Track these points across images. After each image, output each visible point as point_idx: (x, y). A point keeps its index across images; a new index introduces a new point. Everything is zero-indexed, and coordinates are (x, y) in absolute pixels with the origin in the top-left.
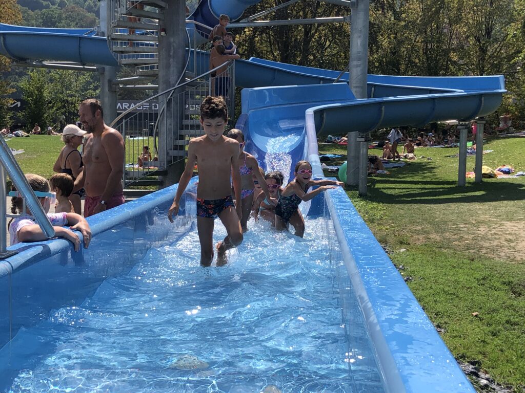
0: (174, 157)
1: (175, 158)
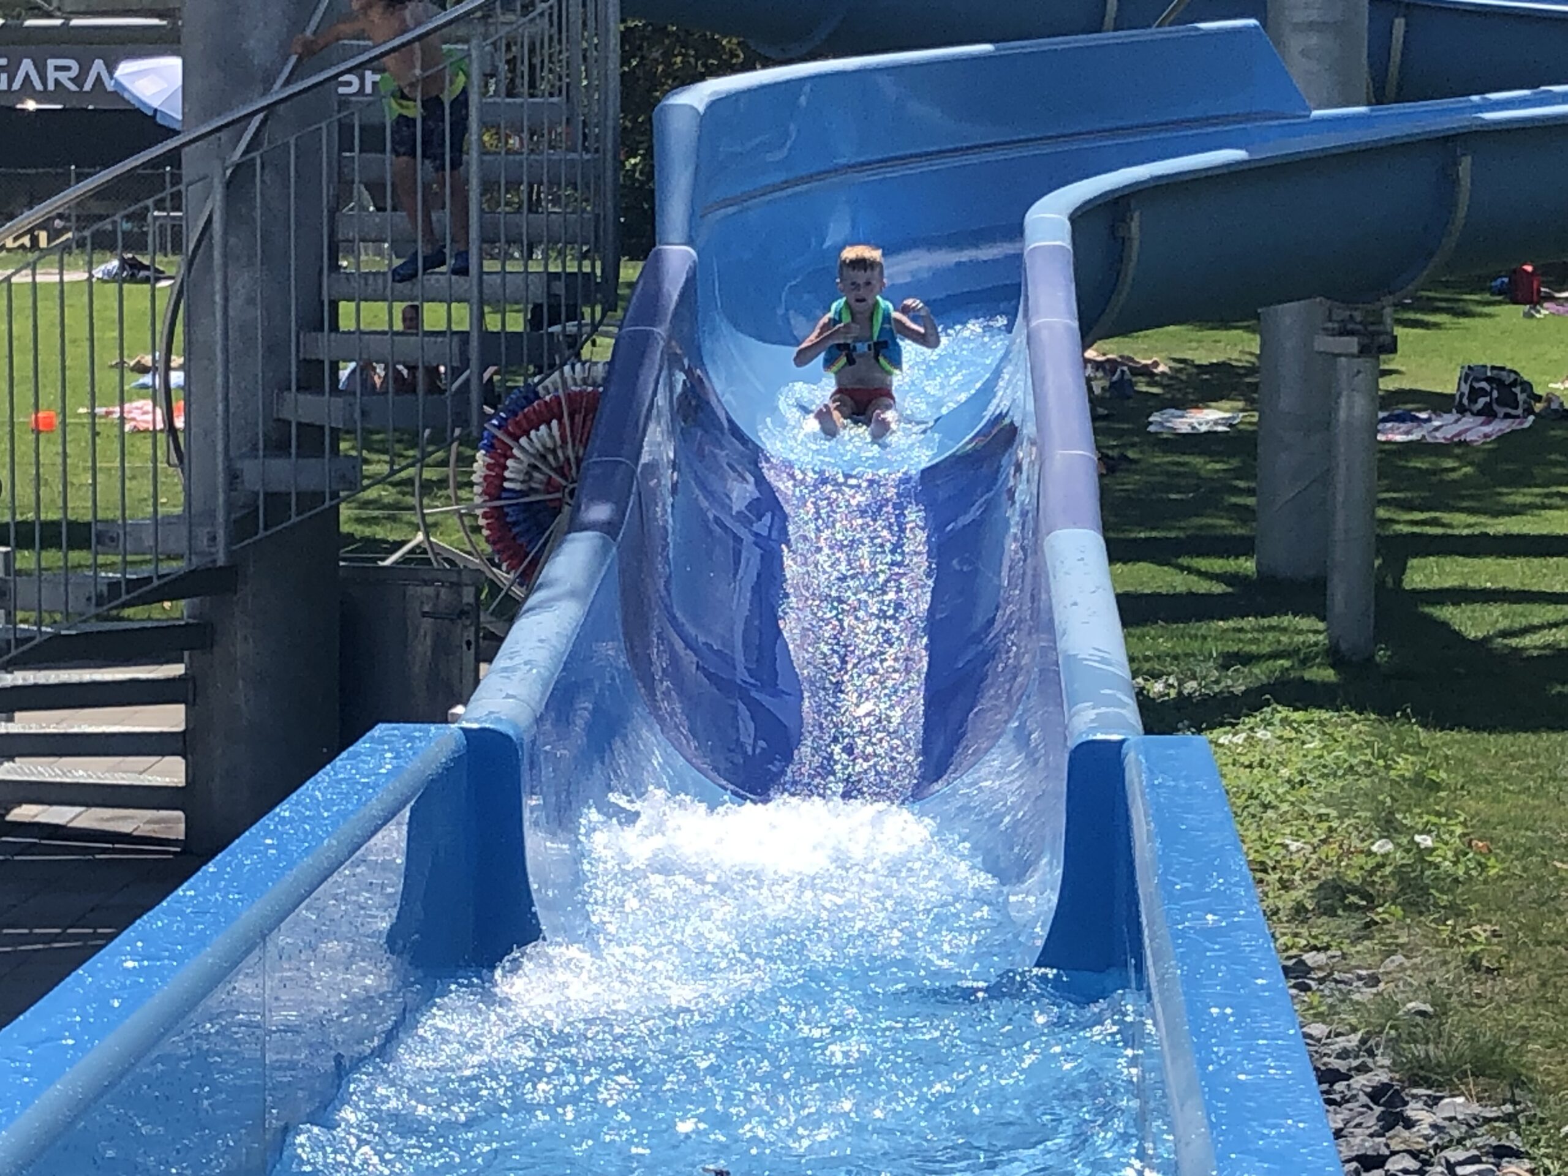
1: (276, 501)
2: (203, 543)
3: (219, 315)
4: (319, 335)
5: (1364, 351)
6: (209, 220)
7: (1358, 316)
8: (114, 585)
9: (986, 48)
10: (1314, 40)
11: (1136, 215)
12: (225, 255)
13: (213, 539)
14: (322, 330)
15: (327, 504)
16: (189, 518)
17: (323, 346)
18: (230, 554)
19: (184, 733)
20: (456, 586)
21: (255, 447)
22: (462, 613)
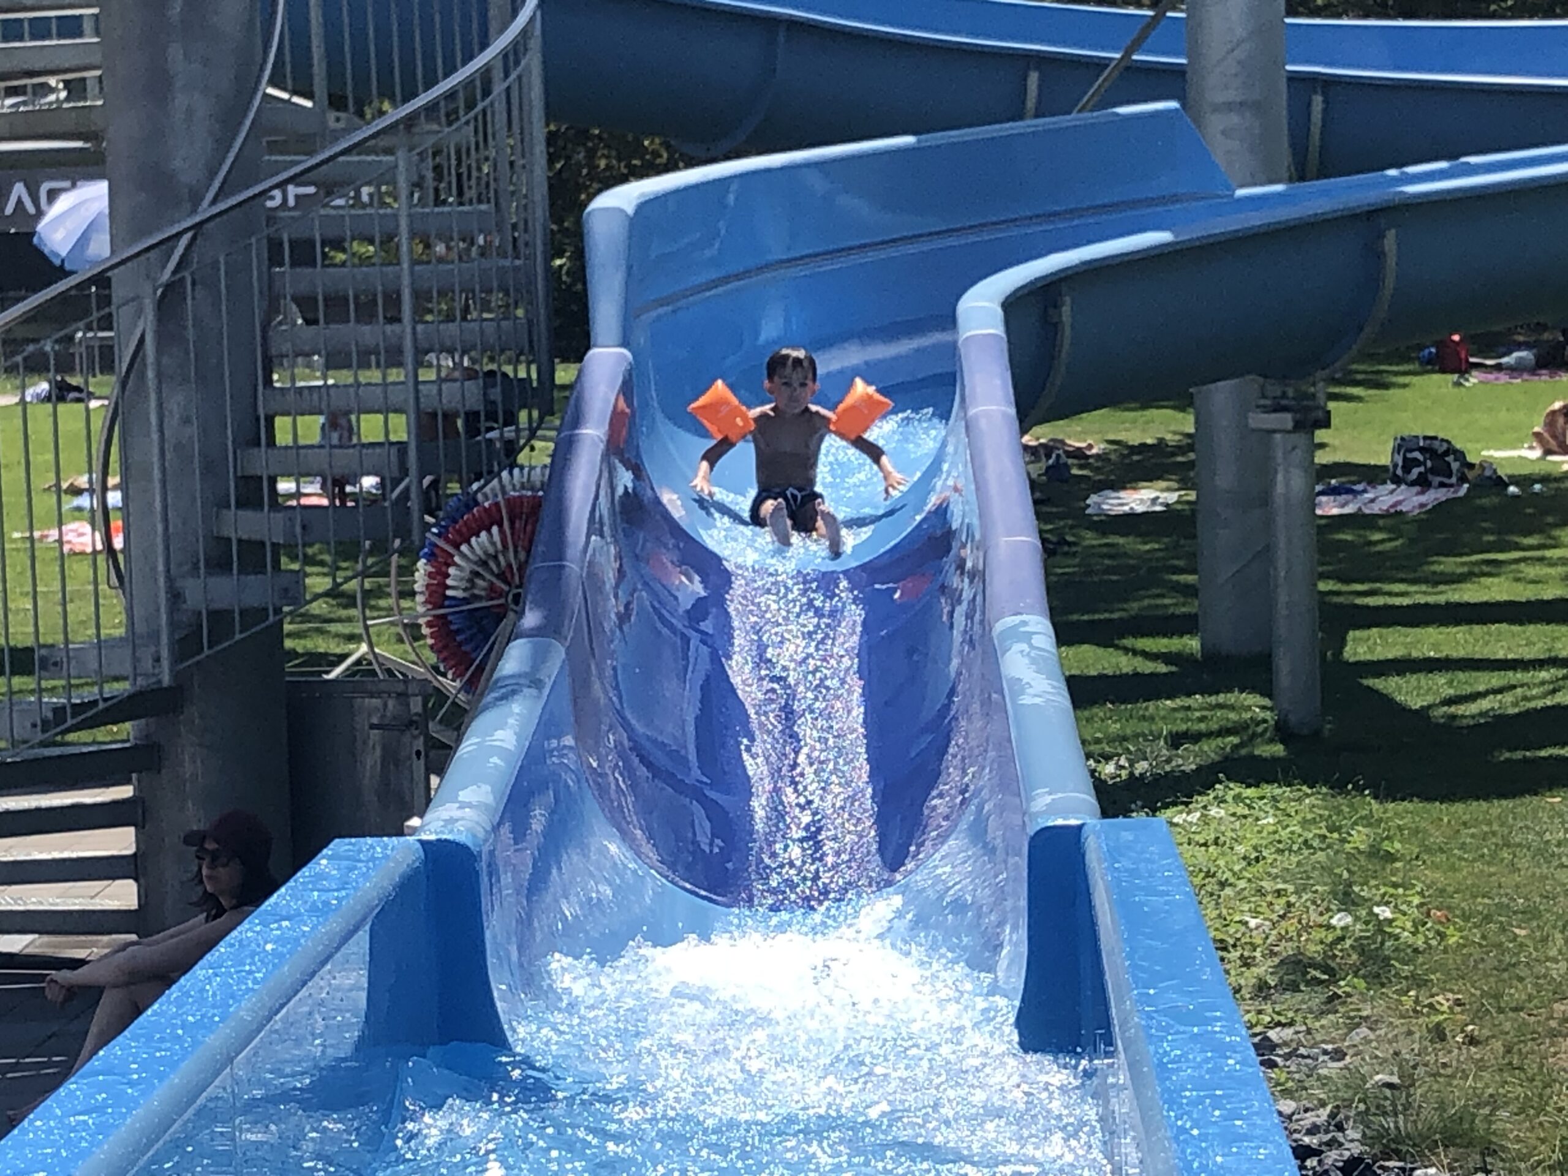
0: (210, 613)
1: (219, 618)
2: (147, 664)
3: (155, 436)
4: (255, 451)
5: (1298, 426)
6: (142, 340)
7: (1290, 392)
8: (59, 711)
9: (908, 140)
10: (1234, 119)
11: (1068, 299)
12: (159, 375)
13: (157, 660)
14: (259, 445)
15: (271, 618)
16: (132, 639)
17: (259, 462)
18: (175, 675)
19: (135, 855)
20: (403, 697)
21: (196, 566)
22: (411, 723)
